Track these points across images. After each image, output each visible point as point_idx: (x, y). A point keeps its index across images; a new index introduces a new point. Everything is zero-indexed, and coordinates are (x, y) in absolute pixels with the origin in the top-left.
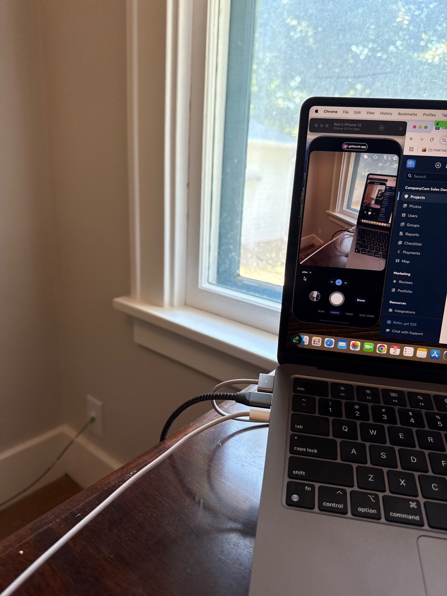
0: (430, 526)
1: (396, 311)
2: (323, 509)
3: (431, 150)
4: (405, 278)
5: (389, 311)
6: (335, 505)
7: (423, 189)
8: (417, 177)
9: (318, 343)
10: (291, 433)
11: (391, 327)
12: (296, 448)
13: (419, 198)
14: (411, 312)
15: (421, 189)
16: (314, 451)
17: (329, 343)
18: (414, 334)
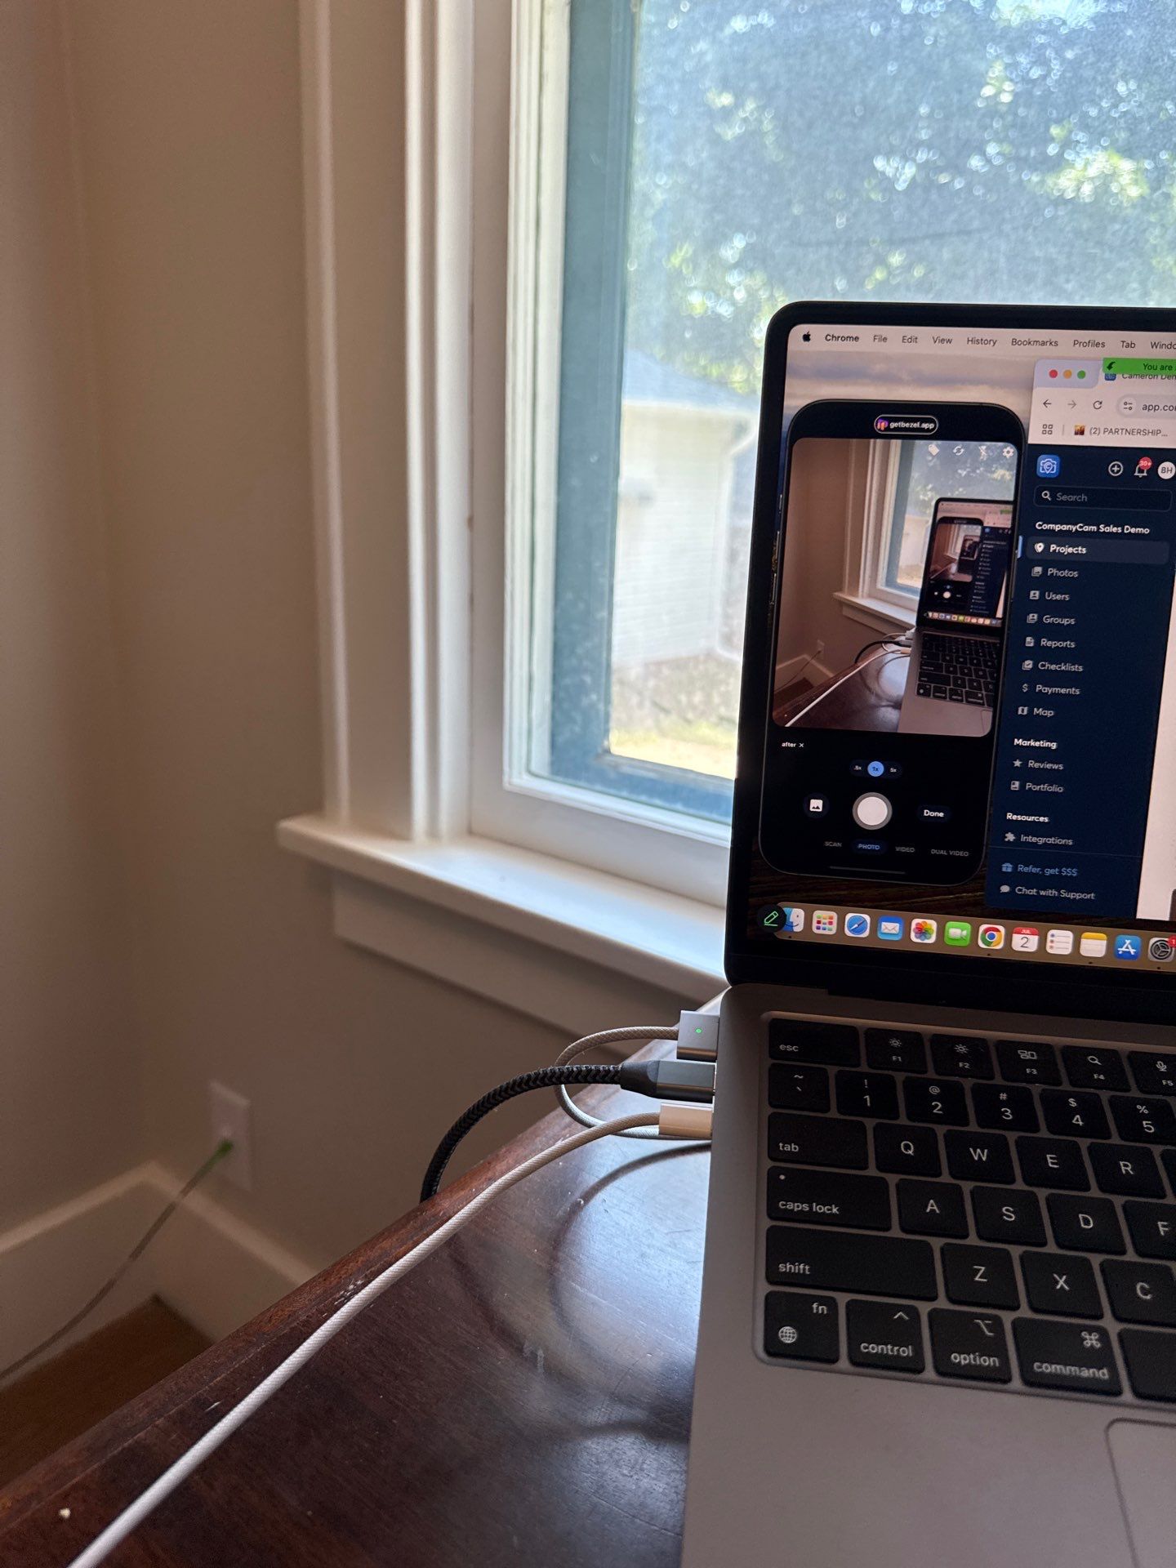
0: (1138, 1394)
1: (1023, 838)
2: (861, 1362)
3: (1096, 431)
4: (1042, 754)
5: (1006, 840)
6: (892, 1350)
7: (1081, 527)
8: (1064, 498)
9: (827, 926)
10: (770, 1164)
11: (1014, 879)
12: (783, 1205)
13: (1070, 550)
14: (1063, 842)
15: (1076, 530)
16: (831, 1210)
17: (856, 926)
18: (1071, 896)
